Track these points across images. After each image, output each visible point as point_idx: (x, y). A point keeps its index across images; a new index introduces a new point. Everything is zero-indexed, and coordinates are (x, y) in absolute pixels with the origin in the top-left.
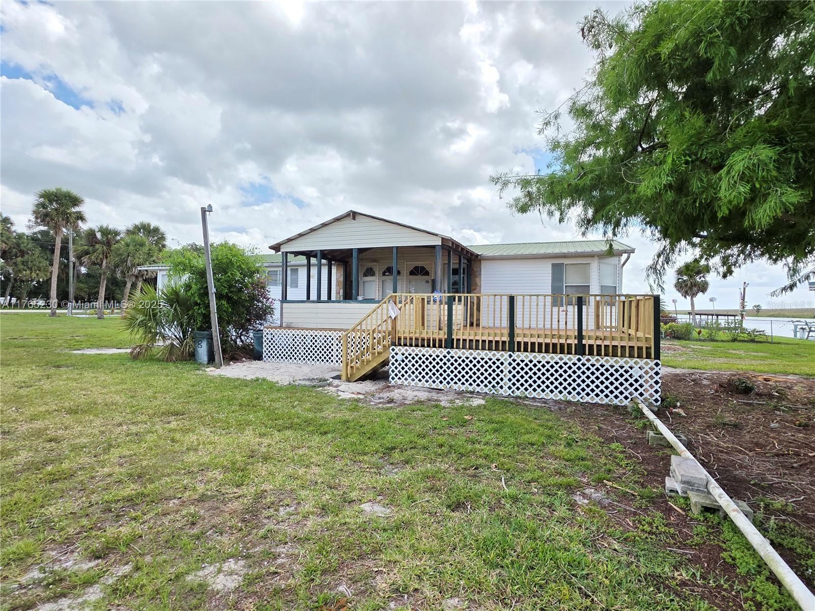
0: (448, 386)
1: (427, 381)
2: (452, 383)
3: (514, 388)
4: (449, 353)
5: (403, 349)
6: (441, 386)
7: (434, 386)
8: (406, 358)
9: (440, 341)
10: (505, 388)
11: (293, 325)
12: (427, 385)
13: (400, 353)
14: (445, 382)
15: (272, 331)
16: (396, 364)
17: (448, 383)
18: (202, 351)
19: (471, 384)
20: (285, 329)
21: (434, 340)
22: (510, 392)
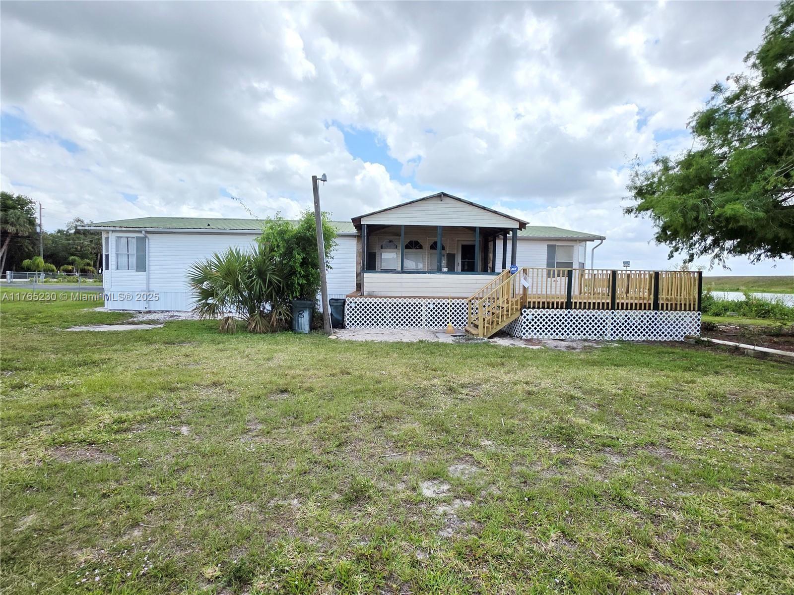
0: (568, 337)
1: (552, 334)
2: (571, 334)
3: (614, 335)
4: (569, 312)
5: (533, 311)
6: (562, 337)
7: (557, 337)
8: (536, 317)
9: (562, 303)
10: (609, 335)
11: (375, 294)
12: (552, 337)
13: (530, 314)
14: (565, 334)
15: (356, 300)
16: (527, 323)
17: (568, 334)
18: (304, 320)
19: (584, 334)
20: (366, 298)
21: (557, 303)
22: (612, 338)
